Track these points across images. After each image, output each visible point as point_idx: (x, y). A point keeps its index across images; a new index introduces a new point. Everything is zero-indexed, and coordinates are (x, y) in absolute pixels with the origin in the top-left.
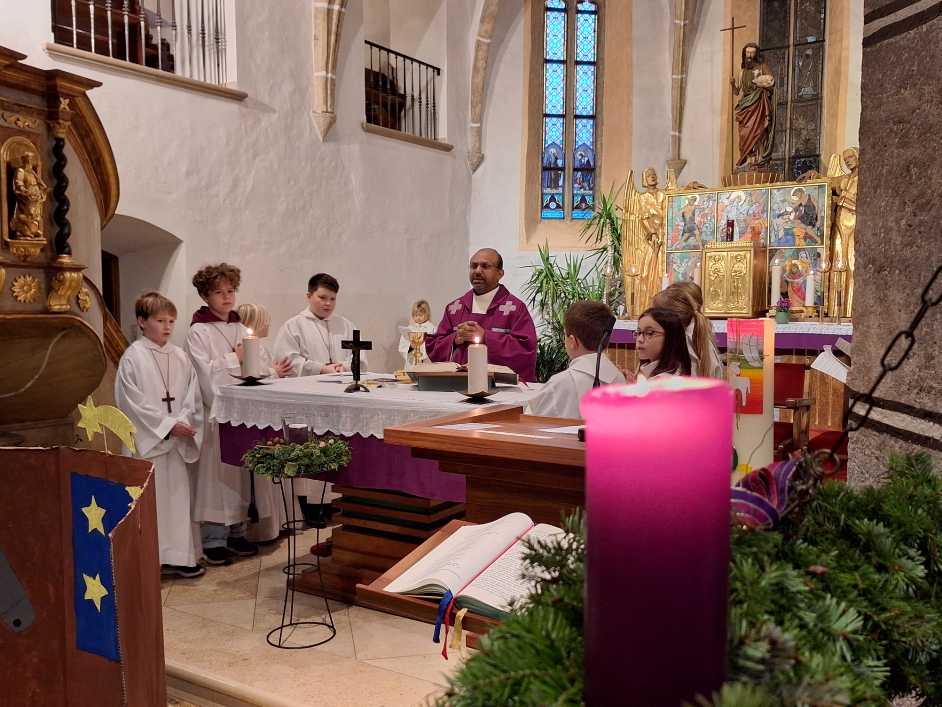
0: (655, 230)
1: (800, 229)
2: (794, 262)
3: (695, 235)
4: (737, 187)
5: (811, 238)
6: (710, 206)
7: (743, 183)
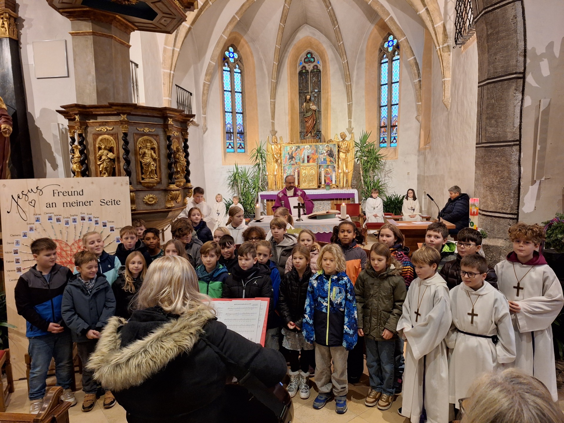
0: (279, 158)
1: (328, 159)
2: (327, 169)
3: (292, 160)
4: (306, 144)
5: (332, 161)
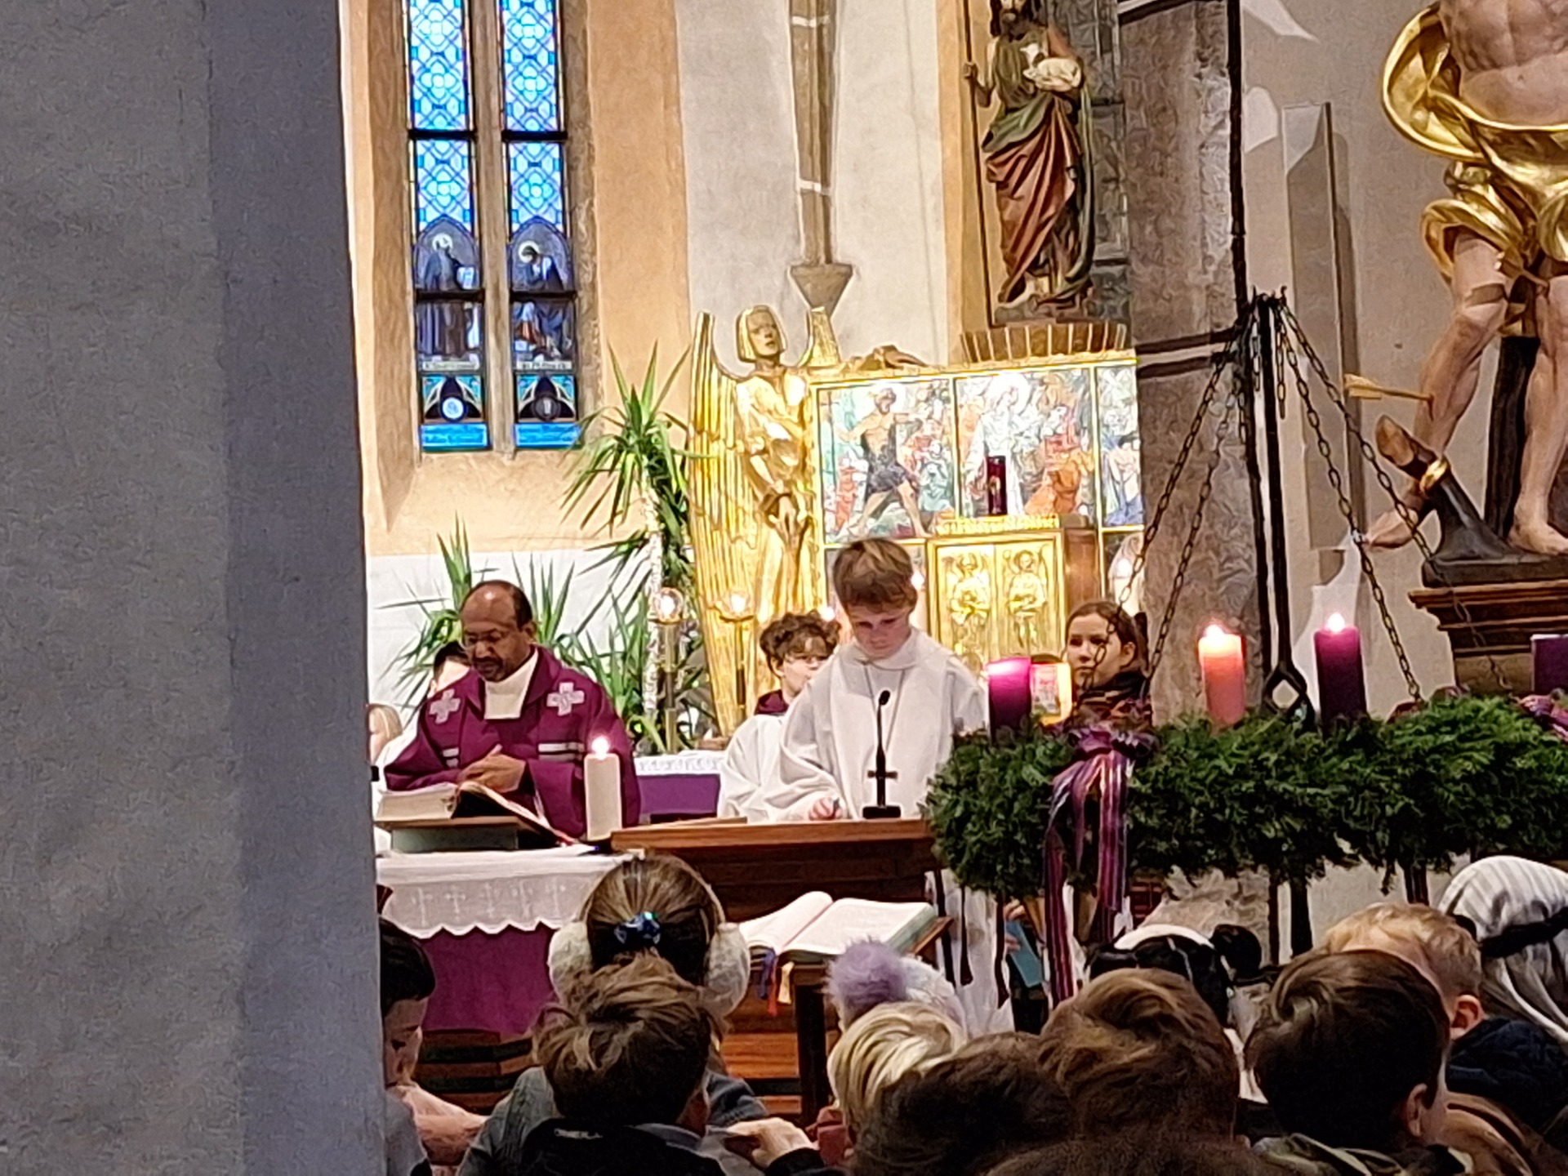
0: (787, 483)
4: (1004, 363)
6: (937, 416)
7: (1021, 353)
